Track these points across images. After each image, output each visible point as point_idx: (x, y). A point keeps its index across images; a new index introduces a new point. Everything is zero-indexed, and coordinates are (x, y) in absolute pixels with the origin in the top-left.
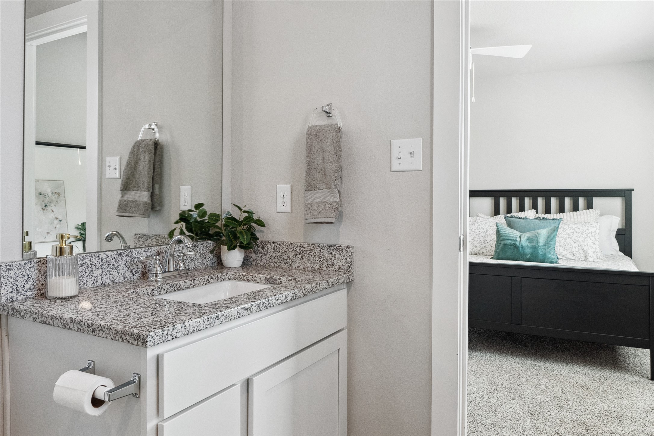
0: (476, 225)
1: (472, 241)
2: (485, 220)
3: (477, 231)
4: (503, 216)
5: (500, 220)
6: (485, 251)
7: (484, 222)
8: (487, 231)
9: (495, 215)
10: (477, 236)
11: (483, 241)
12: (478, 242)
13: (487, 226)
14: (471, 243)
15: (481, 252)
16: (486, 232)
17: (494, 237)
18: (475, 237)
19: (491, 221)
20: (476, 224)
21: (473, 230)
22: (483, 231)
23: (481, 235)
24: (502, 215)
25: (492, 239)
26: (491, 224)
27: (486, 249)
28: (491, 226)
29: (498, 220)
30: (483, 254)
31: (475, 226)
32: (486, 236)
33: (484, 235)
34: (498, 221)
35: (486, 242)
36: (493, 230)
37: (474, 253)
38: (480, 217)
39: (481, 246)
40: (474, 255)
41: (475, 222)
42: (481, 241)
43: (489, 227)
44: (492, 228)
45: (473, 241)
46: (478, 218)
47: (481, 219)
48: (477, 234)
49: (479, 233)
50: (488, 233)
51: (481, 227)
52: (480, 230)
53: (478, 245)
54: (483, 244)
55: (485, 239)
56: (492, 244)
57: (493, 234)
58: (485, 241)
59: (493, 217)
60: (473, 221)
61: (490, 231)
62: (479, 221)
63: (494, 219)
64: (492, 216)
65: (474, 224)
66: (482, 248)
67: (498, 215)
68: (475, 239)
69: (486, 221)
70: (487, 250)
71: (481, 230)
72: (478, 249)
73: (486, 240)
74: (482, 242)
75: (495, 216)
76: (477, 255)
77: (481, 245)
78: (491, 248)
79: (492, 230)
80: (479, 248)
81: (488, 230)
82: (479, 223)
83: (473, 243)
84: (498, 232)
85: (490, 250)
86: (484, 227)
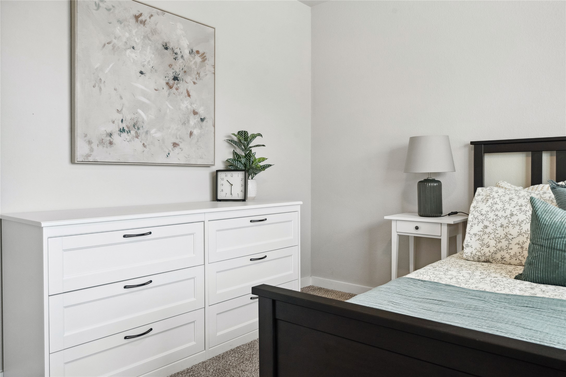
0: (489, 203)
1: (479, 233)
2: (508, 192)
3: (491, 216)
4: (548, 185)
5: (541, 192)
6: (507, 256)
7: (507, 198)
8: (512, 215)
9: (532, 185)
10: (491, 226)
11: (504, 236)
12: (492, 236)
13: (513, 204)
14: (477, 237)
15: (498, 256)
16: (509, 216)
17: (527, 227)
18: (486, 227)
19: (521, 195)
20: (490, 201)
21: (484, 212)
22: (505, 215)
23: (498, 223)
24: (546, 184)
25: (523, 231)
26: (522, 201)
27: (509, 251)
28: (521, 206)
29: (537, 192)
30: (503, 262)
31: (487, 205)
32: (510, 226)
33: (505, 222)
34: (537, 195)
35: (510, 237)
36: (525, 214)
37: (483, 259)
38: (500, 187)
39: (499, 245)
40: (484, 262)
41: (489, 197)
42: (498, 236)
43: (518, 207)
44: (523, 208)
45: (482, 233)
46: (495, 189)
47: (501, 191)
48: (491, 219)
49: (496, 218)
50: (514, 219)
51: (499, 206)
52: (497, 213)
53: (492, 243)
54: (503, 241)
55: (507, 230)
56: (524, 243)
57: (525, 222)
58: (508, 236)
59: (527, 188)
60: (484, 194)
61: (518, 214)
62: (496, 195)
63: (530, 191)
64: (526, 186)
65: (485, 201)
66: (501, 249)
67: (539, 184)
68: (486, 230)
69: (511, 196)
70: (512, 254)
71: (500, 214)
72: (492, 251)
73: (510, 232)
74: (501, 238)
75: (532, 187)
76: (491, 263)
77: (499, 242)
78: (520, 250)
79: (522, 213)
80: (495, 249)
81: (514, 213)
82: (496, 200)
83: (483, 238)
84: (535, 218)
85: (518, 254)
86: (507, 206)
